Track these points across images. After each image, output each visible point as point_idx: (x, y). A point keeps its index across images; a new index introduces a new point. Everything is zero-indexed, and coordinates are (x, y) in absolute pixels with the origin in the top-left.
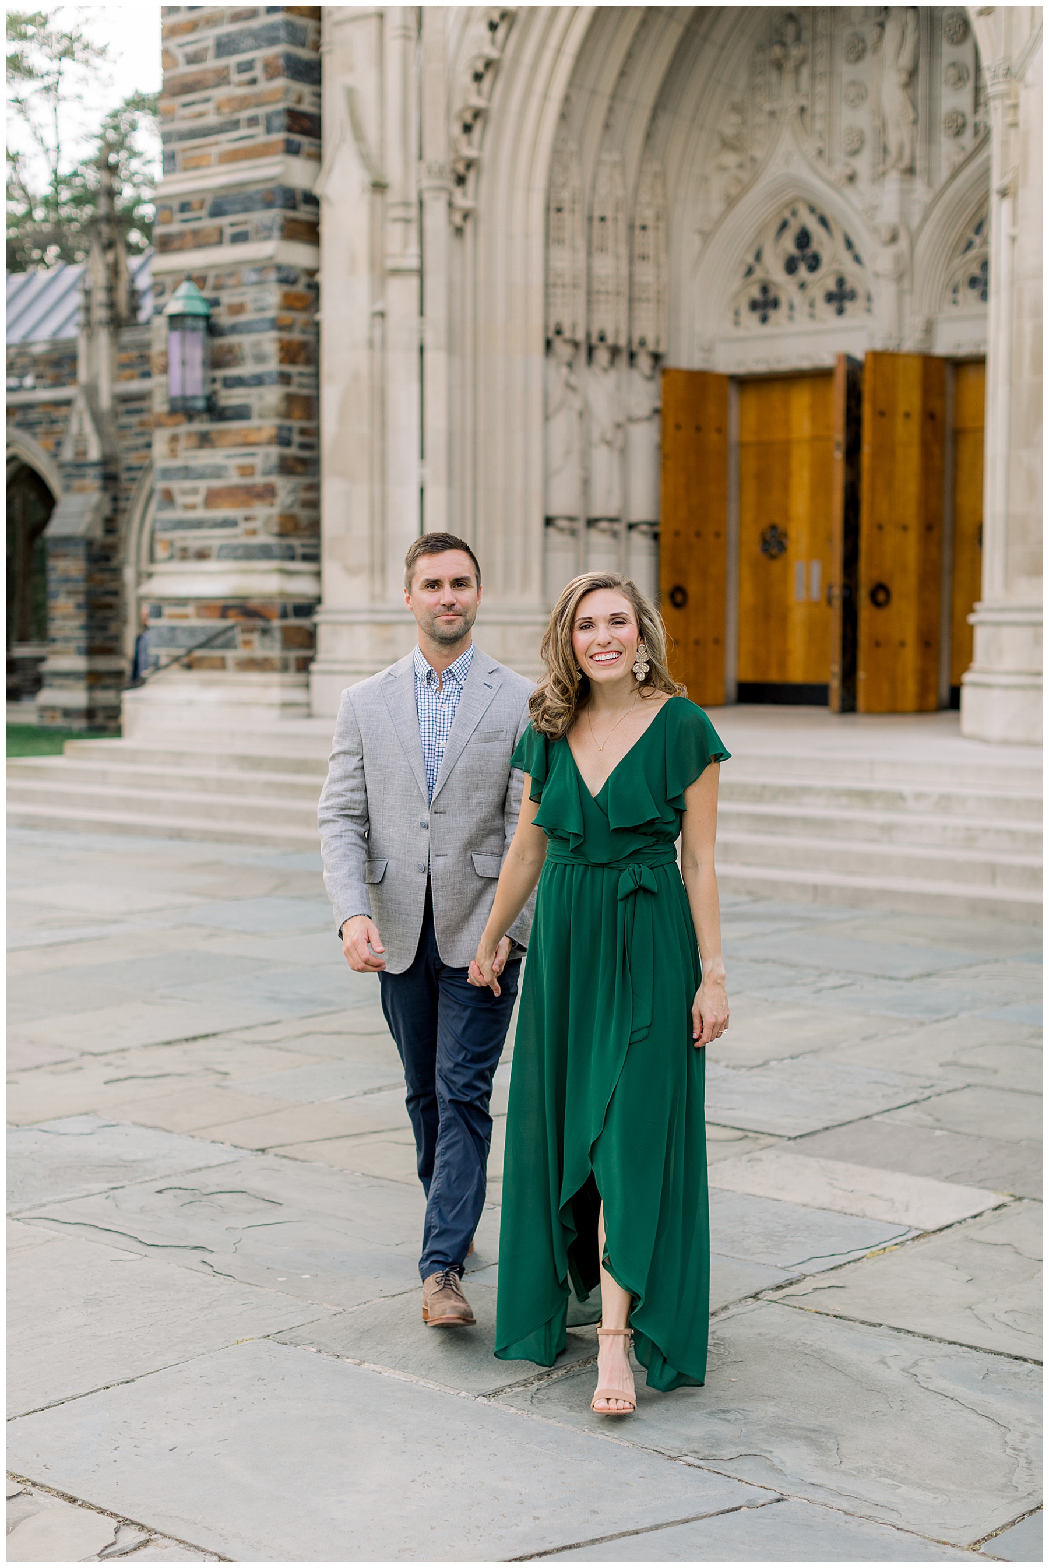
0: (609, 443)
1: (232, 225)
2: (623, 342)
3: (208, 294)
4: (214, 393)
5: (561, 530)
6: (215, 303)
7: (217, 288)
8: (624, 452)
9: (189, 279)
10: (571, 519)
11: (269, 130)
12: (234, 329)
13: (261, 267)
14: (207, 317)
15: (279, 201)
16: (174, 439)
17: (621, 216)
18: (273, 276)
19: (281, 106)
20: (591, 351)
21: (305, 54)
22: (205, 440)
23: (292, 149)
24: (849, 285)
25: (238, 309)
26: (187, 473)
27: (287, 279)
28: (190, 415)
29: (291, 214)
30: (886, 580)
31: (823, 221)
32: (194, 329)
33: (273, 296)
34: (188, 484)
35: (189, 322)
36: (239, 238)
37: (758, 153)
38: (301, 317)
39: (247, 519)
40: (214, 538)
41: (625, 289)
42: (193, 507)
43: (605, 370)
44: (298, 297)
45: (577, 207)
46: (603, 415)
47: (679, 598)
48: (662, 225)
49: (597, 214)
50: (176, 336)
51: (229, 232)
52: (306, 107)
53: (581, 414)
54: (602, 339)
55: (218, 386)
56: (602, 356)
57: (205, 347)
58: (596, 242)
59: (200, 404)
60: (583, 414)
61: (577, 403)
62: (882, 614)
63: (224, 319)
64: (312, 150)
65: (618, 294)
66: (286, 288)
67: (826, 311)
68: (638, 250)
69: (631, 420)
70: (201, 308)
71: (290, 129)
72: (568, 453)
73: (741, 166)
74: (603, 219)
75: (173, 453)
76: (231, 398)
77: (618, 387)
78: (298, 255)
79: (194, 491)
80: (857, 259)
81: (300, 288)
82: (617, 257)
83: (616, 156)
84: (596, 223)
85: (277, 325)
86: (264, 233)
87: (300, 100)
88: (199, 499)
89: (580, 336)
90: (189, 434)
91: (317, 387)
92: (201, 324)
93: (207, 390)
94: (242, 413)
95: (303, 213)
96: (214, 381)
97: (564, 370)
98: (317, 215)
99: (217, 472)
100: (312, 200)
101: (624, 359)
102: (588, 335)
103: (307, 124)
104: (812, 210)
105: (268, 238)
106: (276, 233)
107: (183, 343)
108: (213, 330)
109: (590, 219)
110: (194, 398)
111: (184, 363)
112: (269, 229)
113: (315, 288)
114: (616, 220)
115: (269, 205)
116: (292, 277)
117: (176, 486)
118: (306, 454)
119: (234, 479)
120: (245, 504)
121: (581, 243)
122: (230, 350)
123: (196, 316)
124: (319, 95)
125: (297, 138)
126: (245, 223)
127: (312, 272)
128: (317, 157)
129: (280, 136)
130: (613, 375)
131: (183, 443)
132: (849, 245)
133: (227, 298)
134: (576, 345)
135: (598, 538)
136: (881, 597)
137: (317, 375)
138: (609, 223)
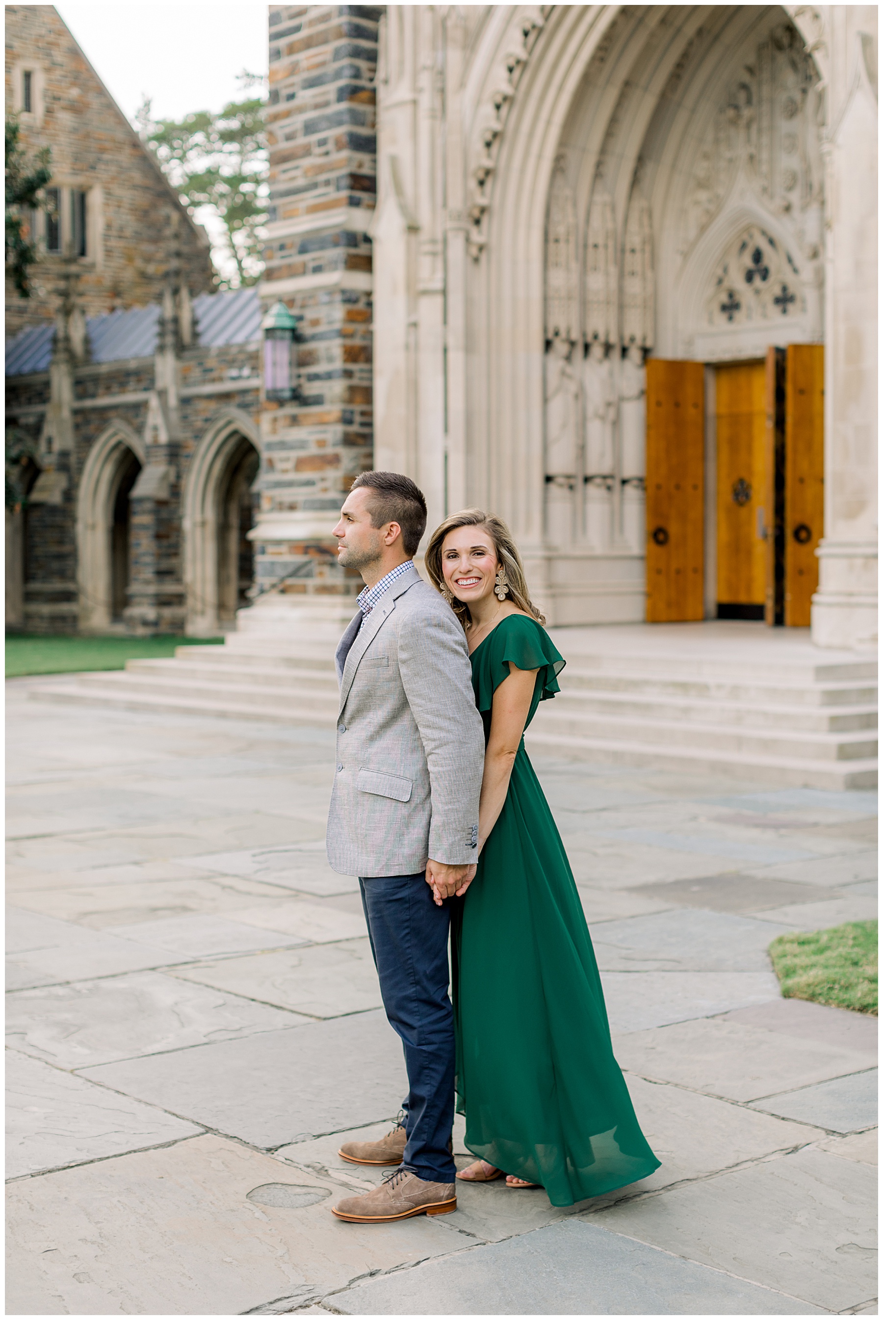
0: (603, 418)
1: (314, 259)
2: (613, 339)
3: (295, 312)
4: (300, 386)
5: (561, 486)
6: (300, 318)
7: (303, 307)
8: (616, 424)
9: (280, 300)
10: (569, 477)
11: (338, 189)
12: (314, 337)
13: (330, 291)
14: (293, 330)
15: (343, 241)
16: (275, 420)
17: (611, 244)
18: (338, 297)
19: (345, 171)
20: (587, 348)
21: (364, 131)
22: (294, 421)
23: (354, 203)
24: (791, 290)
25: (315, 323)
26: (283, 445)
27: (350, 298)
28: (281, 402)
29: (353, 251)
30: (807, 522)
31: (771, 242)
32: (282, 339)
33: (338, 313)
34: (283, 454)
35: (279, 334)
36: (318, 269)
37: (721, 191)
38: (360, 328)
39: (323, 480)
40: (300, 494)
41: (614, 298)
42: (285, 471)
43: (600, 362)
44: (359, 313)
45: (572, 239)
46: (596, 396)
47: (661, 537)
48: (648, 248)
49: (591, 241)
50: (269, 345)
51: (311, 265)
52: (366, 171)
53: (576, 397)
54: (596, 337)
55: (303, 381)
56: (597, 351)
57: (291, 351)
58: (590, 263)
59: (287, 394)
60: (580, 395)
61: (573, 387)
62: (804, 549)
63: (306, 330)
64: (371, 203)
65: (608, 303)
66: (349, 306)
67: (774, 311)
68: (628, 268)
69: (622, 399)
70: (287, 323)
71: (352, 188)
72: (564, 426)
73: (710, 201)
74: (596, 246)
75: (274, 431)
76: (311, 389)
77: (611, 374)
78: (357, 281)
79: (287, 460)
80: (795, 271)
81: (361, 306)
82: (607, 274)
83: (606, 198)
84: (590, 250)
85: (343, 334)
86: (332, 266)
87: (360, 165)
88: (290, 465)
89: (575, 335)
90: (285, 417)
91: (371, 379)
92: (288, 335)
93: (294, 383)
94: (318, 400)
95: (362, 250)
96: (299, 376)
97: (561, 363)
98: (371, 250)
99: (302, 445)
100: (368, 240)
101: (616, 354)
102: (584, 335)
103: (366, 183)
104: (764, 233)
105: (335, 269)
106: (341, 265)
107: (274, 349)
108: (297, 337)
109: (585, 246)
110: (282, 390)
111: (274, 364)
112: (336, 262)
113: (370, 304)
114: (606, 246)
115: (336, 244)
116: (354, 297)
117: (277, 455)
118: (365, 430)
119: (313, 450)
120: (320, 468)
121: (575, 266)
122: (310, 353)
123: (283, 329)
124: (374, 161)
125: (358, 194)
126: (319, 258)
127: (369, 294)
128: (373, 207)
129: (345, 194)
130: (606, 365)
131: (281, 423)
132: (790, 260)
133: (309, 314)
134: (572, 344)
135: (594, 491)
136: (803, 535)
137: (371, 371)
138: (601, 249)
